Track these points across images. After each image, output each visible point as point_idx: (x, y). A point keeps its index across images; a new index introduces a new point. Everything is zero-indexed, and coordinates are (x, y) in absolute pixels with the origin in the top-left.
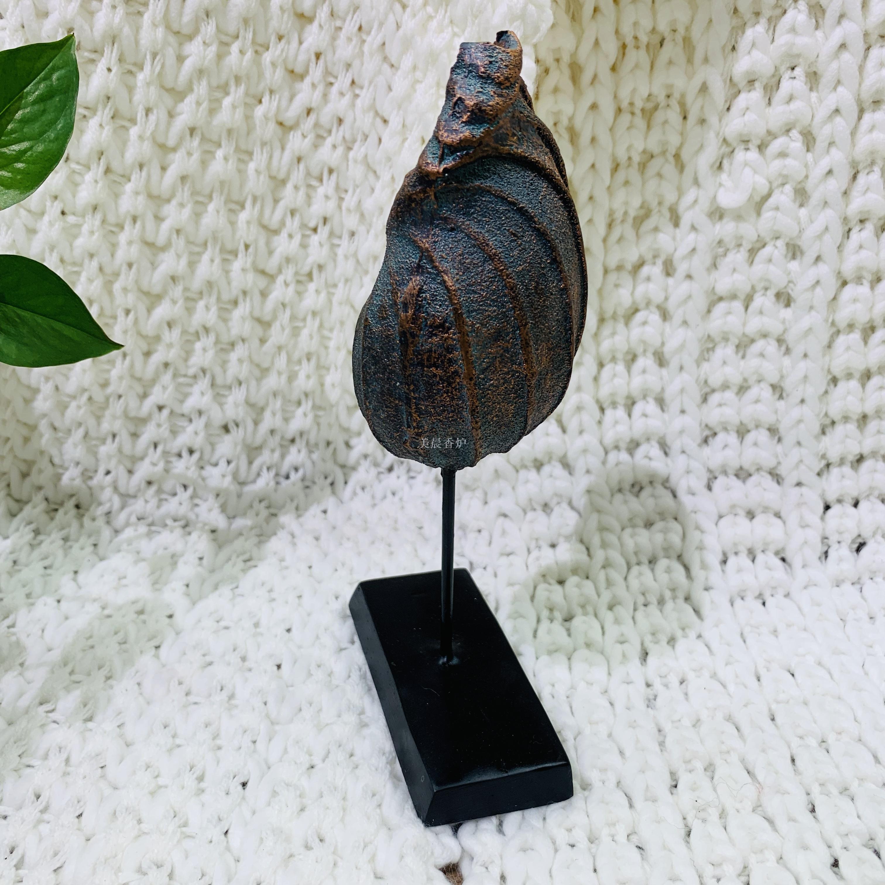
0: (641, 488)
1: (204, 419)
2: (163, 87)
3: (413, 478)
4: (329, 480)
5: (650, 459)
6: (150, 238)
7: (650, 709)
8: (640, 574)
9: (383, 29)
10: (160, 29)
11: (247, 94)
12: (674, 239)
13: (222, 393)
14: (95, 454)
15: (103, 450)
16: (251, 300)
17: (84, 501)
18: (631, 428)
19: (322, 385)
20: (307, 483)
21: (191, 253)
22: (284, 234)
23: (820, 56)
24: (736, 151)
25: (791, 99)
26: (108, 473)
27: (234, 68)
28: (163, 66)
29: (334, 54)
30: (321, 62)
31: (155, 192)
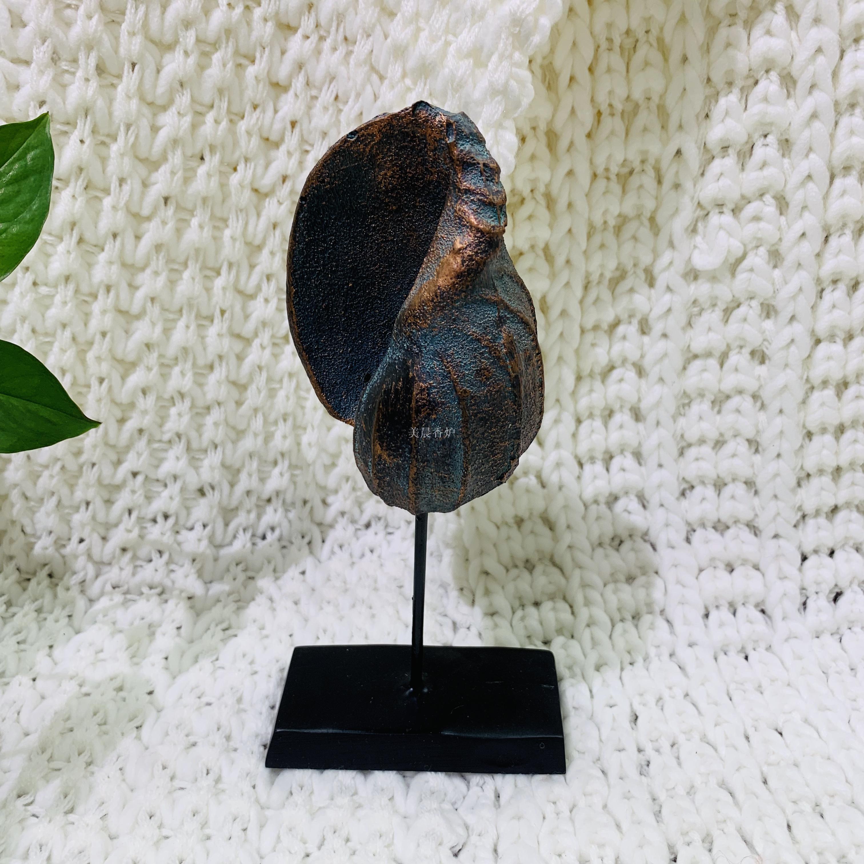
0: (621, 542)
1: (179, 484)
2: (137, 157)
3: (390, 533)
4: (307, 540)
5: (629, 513)
6: (124, 306)
7: (643, 777)
8: (625, 631)
9: (360, 100)
10: (135, 101)
11: (222, 162)
12: (649, 299)
13: (197, 457)
14: (68, 522)
15: (77, 518)
16: (227, 364)
17: (58, 571)
18: (609, 483)
19: (299, 444)
20: (284, 543)
21: (166, 320)
22: (260, 299)
23: (792, 124)
24: (711, 215)
25: (764, 165)
26: (81, 541)
27: (209, 137)
28: (137, 137)
29: (310, 122)
30: (297, 130)
31: (129, 261)
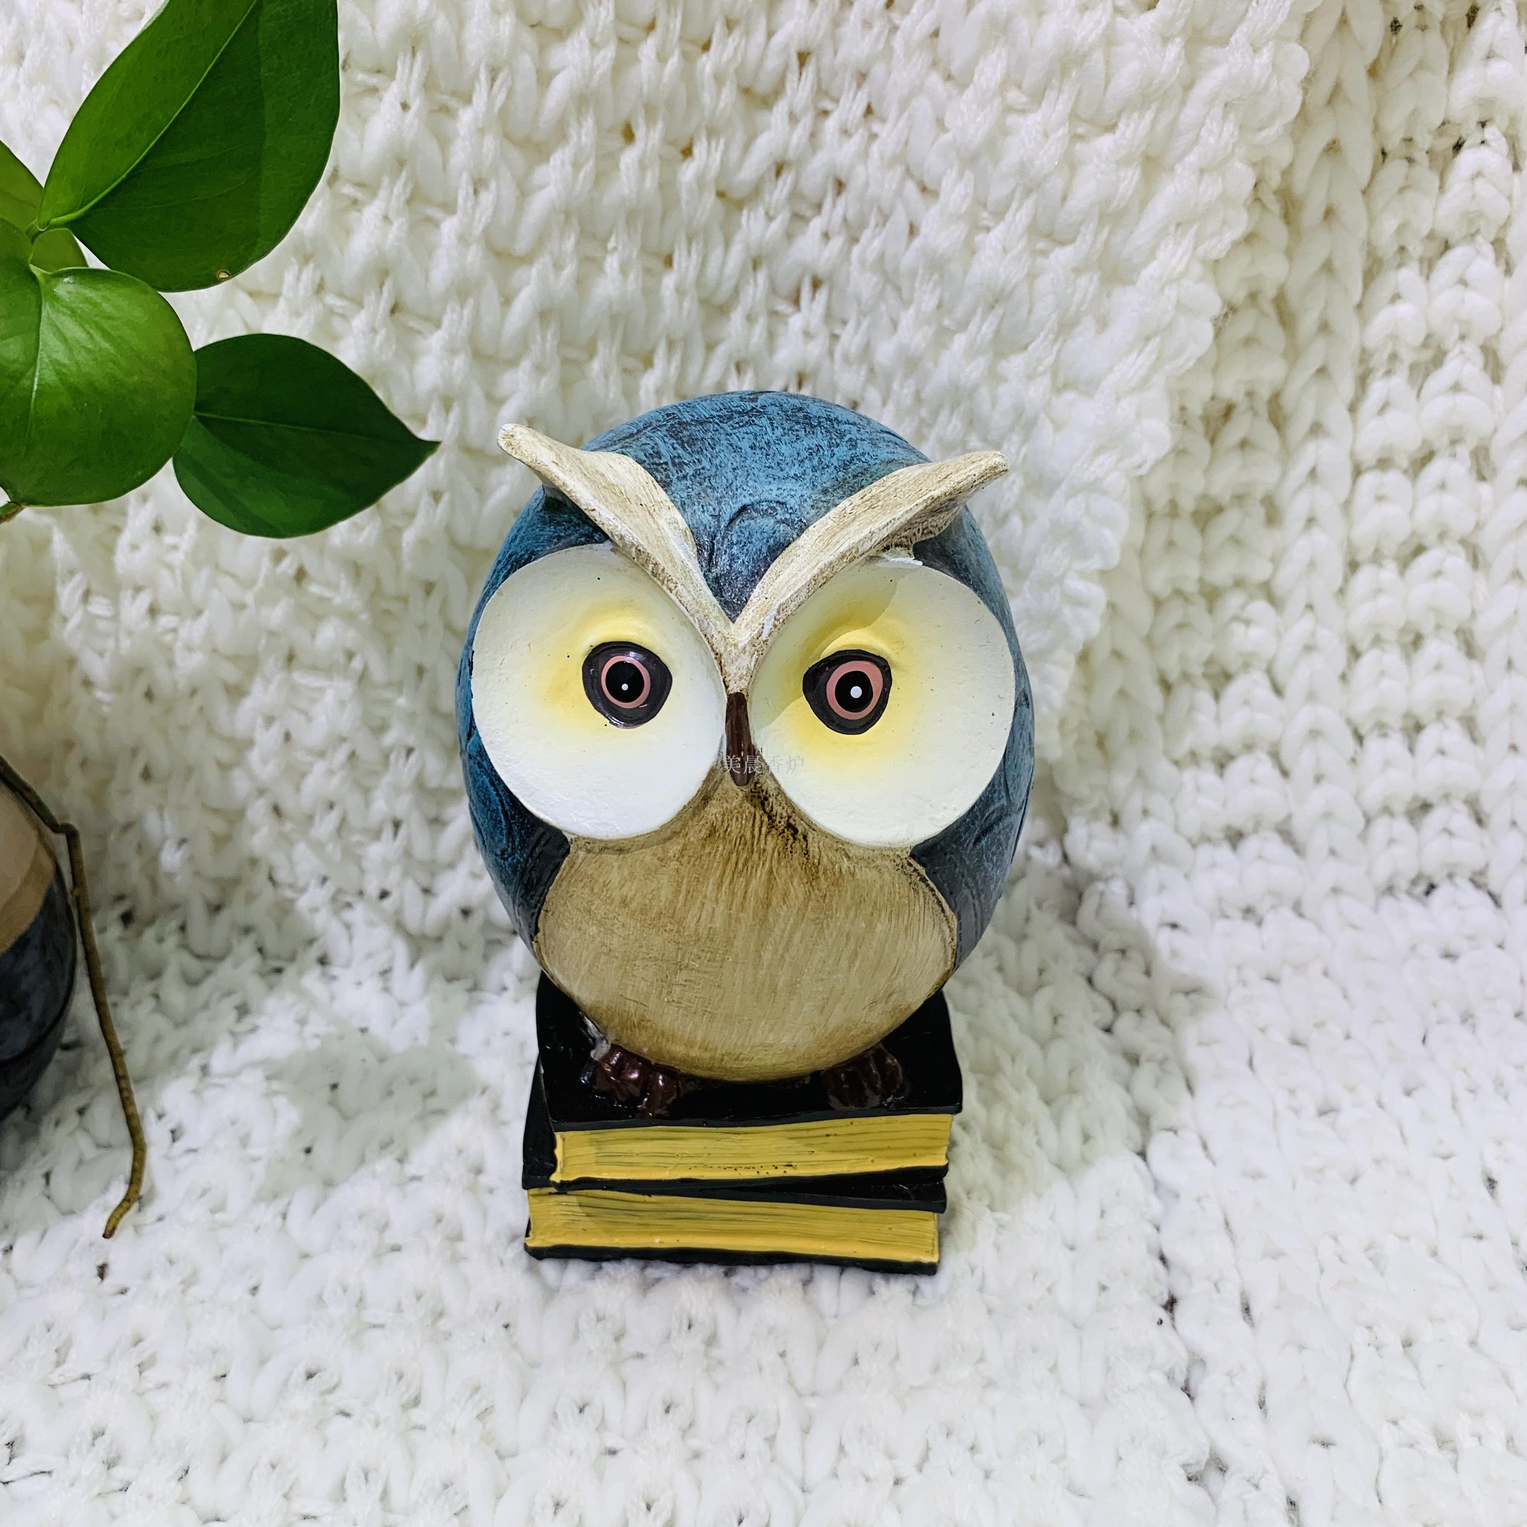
0: (1432, 887)
2: (508, 135)
5: (1452, 835)
6: (476, 439)
10: (507, 19)
11: (667, 141)
12: (1492, 406)
14: (358, 860)
15: (376, 851)
17: (336, 952)
18: (1414, 776)
26: (384, 895)
27: (645, 88)
28: (510, 93)
29: (836, 52)
30: (809, 70)
31: (488, 347)
